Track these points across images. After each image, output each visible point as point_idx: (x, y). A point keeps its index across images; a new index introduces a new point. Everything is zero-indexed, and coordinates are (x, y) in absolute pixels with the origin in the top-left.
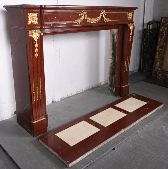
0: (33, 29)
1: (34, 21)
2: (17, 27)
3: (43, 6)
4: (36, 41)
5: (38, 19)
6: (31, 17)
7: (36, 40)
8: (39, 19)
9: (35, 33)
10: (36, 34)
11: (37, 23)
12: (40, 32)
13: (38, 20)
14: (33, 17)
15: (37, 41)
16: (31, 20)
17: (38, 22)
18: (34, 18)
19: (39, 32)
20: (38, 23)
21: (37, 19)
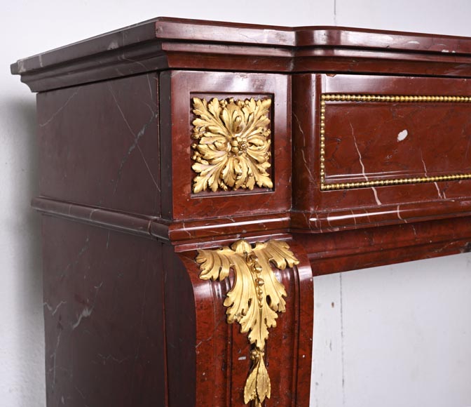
0: (229, 238)
1: (244, 167)
2: (96, 216)
3: (320, 38)
4: (254, 346)
5: (272, 148)
6: (221, 130)
7: (259, 337)
8: (280, 149)
9: (253, 269)
10: (258, 283)
11: (265, 180)
12: (292, 261)
13: (272, 160)
14: (236, 128)
15: (261, 345)
16: (220, 157)
17: (272, 173)
18: (240, 137)
19: (281, 263)
20: (272, 178)
21: (267, 145)
